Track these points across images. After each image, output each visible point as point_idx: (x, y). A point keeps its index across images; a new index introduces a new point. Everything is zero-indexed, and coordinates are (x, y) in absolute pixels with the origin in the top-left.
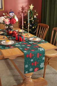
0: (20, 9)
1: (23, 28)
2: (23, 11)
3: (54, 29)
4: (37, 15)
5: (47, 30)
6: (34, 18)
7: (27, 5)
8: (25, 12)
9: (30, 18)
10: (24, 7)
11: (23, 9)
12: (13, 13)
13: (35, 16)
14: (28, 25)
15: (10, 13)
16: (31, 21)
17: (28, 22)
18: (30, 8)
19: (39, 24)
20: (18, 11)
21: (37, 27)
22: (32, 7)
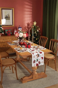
0: (26, 25)
1: (29, 39)
2: (28, 26)
3: (51, 40)
4: (39, 29)
5: (47, 41)
6: (37, 32)
7: (32, 22)
8: (30, 27)
9: (34, 32)
10: (29, 23)
11: (28, 24)
12: (21, 29)
13: (38, 30)
14: (32, 38)
15: (19, 28)
16: (34, 34)
17: (32, 35)
18: (33, 24)
19: (41, 37)
20: (25, 27)
21: (39, 39)
22: (35, 23)
